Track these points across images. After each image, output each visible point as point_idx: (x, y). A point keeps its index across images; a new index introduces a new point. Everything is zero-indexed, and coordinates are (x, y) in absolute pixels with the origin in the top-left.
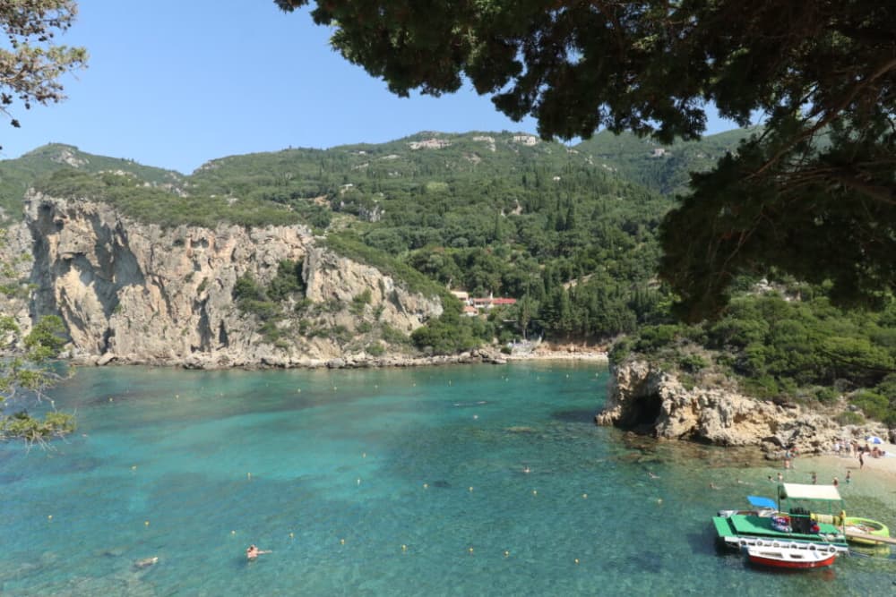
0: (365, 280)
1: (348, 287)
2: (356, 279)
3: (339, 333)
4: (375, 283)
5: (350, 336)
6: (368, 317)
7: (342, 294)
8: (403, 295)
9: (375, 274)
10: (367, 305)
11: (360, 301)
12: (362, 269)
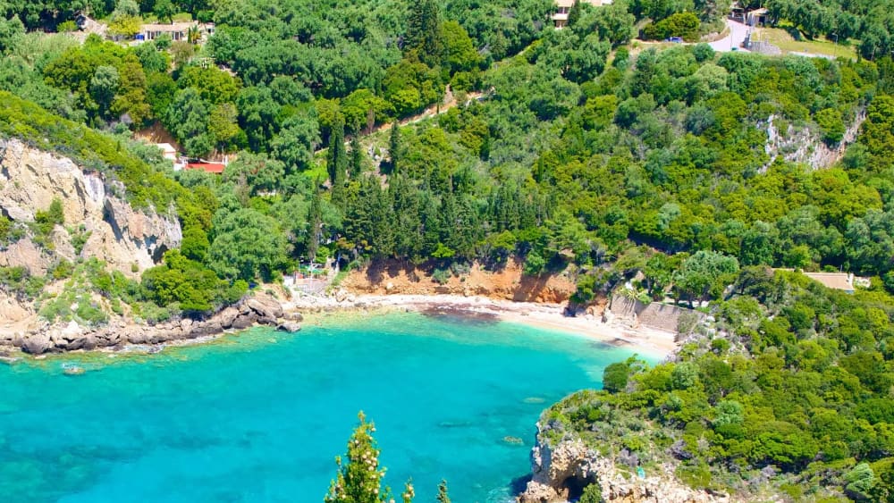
0: (52, 181)
1: (23, 196)
2: (34, 178)
3: (17, 280)
4: (68, 186)
5: (39, 286)
6: (65, 251)
7: (14, 210)
8: (123, 210)
9: (67, 169)
10: (58, 228)
11: (48, 220)
12: (45, 160)
